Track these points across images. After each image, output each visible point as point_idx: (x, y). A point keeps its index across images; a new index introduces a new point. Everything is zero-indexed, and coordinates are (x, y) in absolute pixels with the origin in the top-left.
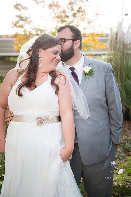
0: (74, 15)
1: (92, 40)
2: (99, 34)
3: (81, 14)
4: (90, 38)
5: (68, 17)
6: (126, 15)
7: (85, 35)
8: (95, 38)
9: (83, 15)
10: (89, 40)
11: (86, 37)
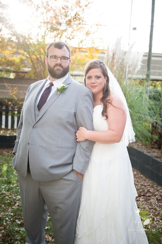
0: (69, 23)
1: (90, 56)
2: (98, 50)
3: (77, 22)
4: (87, 54)
5: (60, 24)
6: (135, 29)
7: (81, 50)
8: (93, 54)
9: (80, 24)
10: (87, 56)
11: (82, 51)
